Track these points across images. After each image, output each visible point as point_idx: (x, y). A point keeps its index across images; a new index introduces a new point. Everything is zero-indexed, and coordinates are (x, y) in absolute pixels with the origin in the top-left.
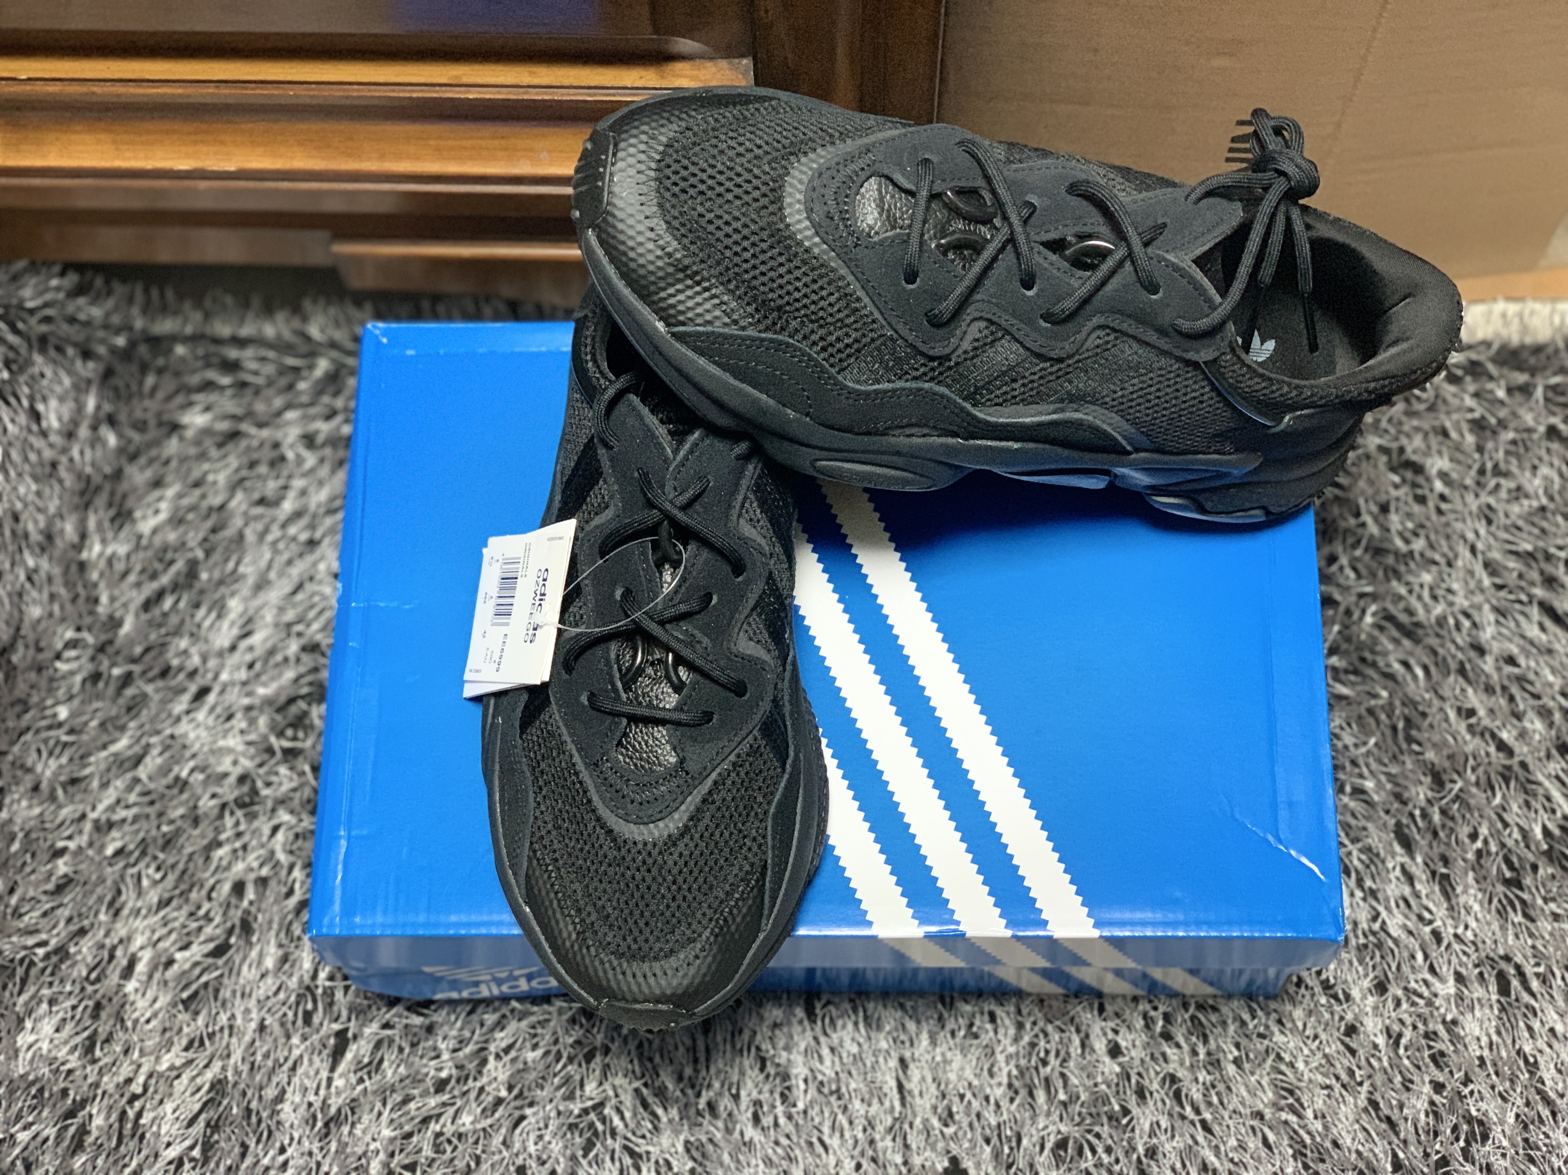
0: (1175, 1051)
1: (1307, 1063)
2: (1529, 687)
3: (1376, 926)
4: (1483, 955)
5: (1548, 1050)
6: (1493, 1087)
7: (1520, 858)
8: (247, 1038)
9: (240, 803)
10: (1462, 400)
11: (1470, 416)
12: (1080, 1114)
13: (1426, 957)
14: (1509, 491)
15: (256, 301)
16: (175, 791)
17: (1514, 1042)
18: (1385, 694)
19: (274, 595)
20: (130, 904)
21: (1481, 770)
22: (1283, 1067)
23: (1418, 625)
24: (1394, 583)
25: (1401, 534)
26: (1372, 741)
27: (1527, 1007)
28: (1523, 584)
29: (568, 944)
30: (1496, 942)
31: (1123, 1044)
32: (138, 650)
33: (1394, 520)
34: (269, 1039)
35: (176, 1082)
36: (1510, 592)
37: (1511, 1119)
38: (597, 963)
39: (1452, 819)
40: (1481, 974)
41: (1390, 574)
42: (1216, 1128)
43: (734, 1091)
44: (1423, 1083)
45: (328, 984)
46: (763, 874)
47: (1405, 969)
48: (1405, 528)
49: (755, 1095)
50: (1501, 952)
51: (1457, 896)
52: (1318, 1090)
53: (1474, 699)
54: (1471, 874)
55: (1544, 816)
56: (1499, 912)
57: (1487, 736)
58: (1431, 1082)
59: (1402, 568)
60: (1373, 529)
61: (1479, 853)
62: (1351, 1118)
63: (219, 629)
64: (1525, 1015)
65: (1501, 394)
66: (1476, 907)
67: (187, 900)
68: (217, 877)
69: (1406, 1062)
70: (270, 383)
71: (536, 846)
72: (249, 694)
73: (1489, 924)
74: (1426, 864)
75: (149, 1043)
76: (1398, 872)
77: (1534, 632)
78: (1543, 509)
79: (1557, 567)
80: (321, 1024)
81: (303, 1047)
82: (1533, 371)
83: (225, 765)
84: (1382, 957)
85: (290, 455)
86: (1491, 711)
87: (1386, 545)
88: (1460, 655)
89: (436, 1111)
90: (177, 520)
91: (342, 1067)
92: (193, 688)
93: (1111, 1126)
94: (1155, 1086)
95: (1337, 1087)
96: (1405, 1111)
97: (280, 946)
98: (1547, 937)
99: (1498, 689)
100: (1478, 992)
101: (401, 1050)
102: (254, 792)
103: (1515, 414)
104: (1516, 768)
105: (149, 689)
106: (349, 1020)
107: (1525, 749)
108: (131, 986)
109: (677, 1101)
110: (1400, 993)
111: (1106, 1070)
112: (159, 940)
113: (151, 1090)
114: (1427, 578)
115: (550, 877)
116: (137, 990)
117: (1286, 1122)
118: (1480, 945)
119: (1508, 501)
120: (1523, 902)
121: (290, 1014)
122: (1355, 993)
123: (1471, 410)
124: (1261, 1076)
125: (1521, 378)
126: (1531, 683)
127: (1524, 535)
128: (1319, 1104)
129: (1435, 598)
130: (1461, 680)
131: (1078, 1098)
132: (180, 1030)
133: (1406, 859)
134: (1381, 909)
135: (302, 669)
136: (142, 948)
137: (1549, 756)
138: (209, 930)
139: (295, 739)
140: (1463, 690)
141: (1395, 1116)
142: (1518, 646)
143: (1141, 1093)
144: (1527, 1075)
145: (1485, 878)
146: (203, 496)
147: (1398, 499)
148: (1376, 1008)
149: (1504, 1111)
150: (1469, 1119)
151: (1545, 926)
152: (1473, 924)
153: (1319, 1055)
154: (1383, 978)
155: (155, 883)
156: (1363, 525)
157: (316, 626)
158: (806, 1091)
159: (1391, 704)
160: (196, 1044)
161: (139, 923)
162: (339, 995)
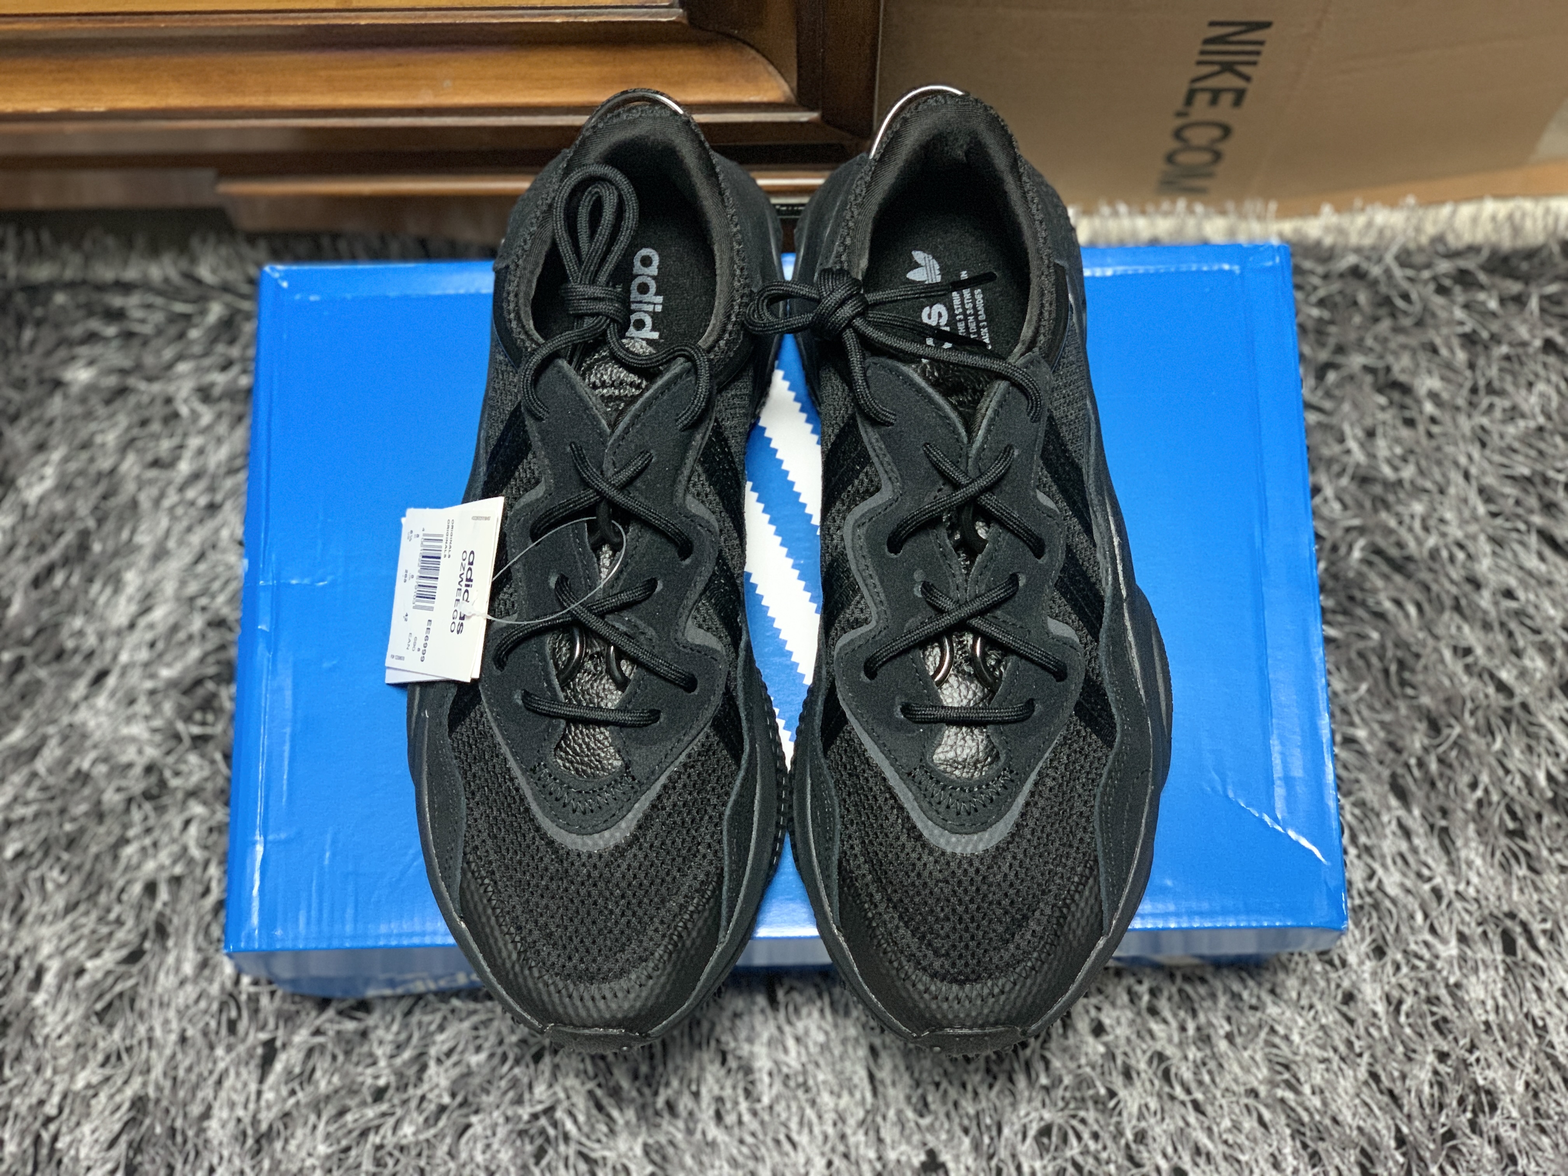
0: (1163, 1026)
1: (1302, 1036)
2: (1528, 622)
3: (1373, 885)
4: (1486, 912)
5: (1557, 1012)
6: (1500, 1054)
7: (1523, 807)
8: (168, 1052)
9: (148, 796)
10: (1452, 312)
11: (1460, 330)
12: (1063, 1098)
13: (1426, 916)
14: (1504, 410)
15: (140, 241)
16: (77, 784)
17: (1521, 1004)
18: (1375, 635)
19: (173, 566)
20: (35, 910)
21: (1480, 714)
22: (1277, 1040)
23: (1409, 559)
24: (1384, 515)
25: (1389, 462)
26: (1364, 687)
27: (1534, 965)
28: (1520, 511)
29: (508, 965)
30: (1499, 898)
31: (1107, 1021)
32: (29, 632)
33: (1382, 446)
34: (192, 1053)
35: (93, 1102)
36: (1507, 520)
37: (1520, 1087)
38: (541, 985)
39: (1450, 766)
40: (1485, 933)
41: (1379, 505)
42: (1209, 1109)
43: (694, 1088)
44: (1427, 1052)
45: (252, 989)
46: (720, 883)
47: (1404, 930)
48: (1394, 455)
49: (716, 1091)
50: (1505, 908)
51: (1457, 850)
52: (1315, 1065)
53: (1470, 636)
54: (1472, 827)
55: (1548, 761)
56: (1501, 865)
57: (1486, 677)
58: (1434, 1051)
59: (1391, 498)
60: (1358, 456)
61: (1480, 803)
62: (1351, 1091)
63: (116, 605)
64: (1532, 976)
65: (1493, 304)
66: (1478, 862)
67: (95, 904)
68: (128, 876)
69: (1408, 1030)
70: (159, 332)
71: (471, 858)
72: (153, 676)
73: (1492, 879)
74: (1424, 817)
75: (63, 1062)
76: (1394, 826)
77: (1532, 562)
78: (1541, 429)
79: (1555, 491)
80: (247, 1034)
81: (228, 1059)
82: (1526, 279)
83: (129, 754)
84: (1380, 919)
85: (184, 411)
86: (1489, 650)
87: (1373, 473)
88: (1454, 590)
89: (376, 1122)
90: (65, 487)
91: (271, 1079)
92: (90, 673)
93: (1097, 1110)
94: (1143, 1066)
95: (1336, 1059)
96: (1408, 1082)
97: (199, 950)
98: (1554, 891)
99: (1496, 626)
100: (1482, 952)
101: (334, 1058)
102: (162, 784)
103: (1509, 329)
104: (1518, 710)
105: (42, 673)
106: (277, 1028)
107: (1526, 690)
108: (39, 999)
109: (633, 1101)
110: (1399, 957)
111: (1090, 1050)
112: (69, 947)
113: (66, 1111)
114: (1418, 508)
115: (485, 891)
116: (46, 1003)
117: (1282, 1101)
118: (1484, 903)
119: (1504, 422)
120: (1527, 854)
121: (213, 1024)
122: (1352, 959)
123: (1461, 323)
124: (1255, 1051)
125: (1515, 287)
126: (1531, 617)
127: (1520, 458)
128: (1317, 1079)
129: (1426, 529)
130: (1457, 618)
131: (1061, 1081)
132: (95, 1046)
133: (1401, 813)
134: (1376, 866)
135: (210, 646)
136: (50, 957)
137: (1551, 696)
138: (121, 935)
139: (203, 723)
140: (1459, 628)
141: (1398, 1090)
142: (1517, 578)
143: (1127, 1074)
144: (1536, 1040)
145: (1486, 830)
146: (92, 460)
147: (1384, 423)
148: (1374, 974)
149: (1512, 1080)
150: (1477, 1089)
151: (1552, 879)
152: (1475, 880)
153: (1315, 1026)
154: (1381, 942)
155: (59, 887)
156: (1348, 452)
157: (221, 599)
158: (771, 1085)
159: (1383, 647)
160: (113, 1059)
161: (45, 931)
162: (265, 1001)
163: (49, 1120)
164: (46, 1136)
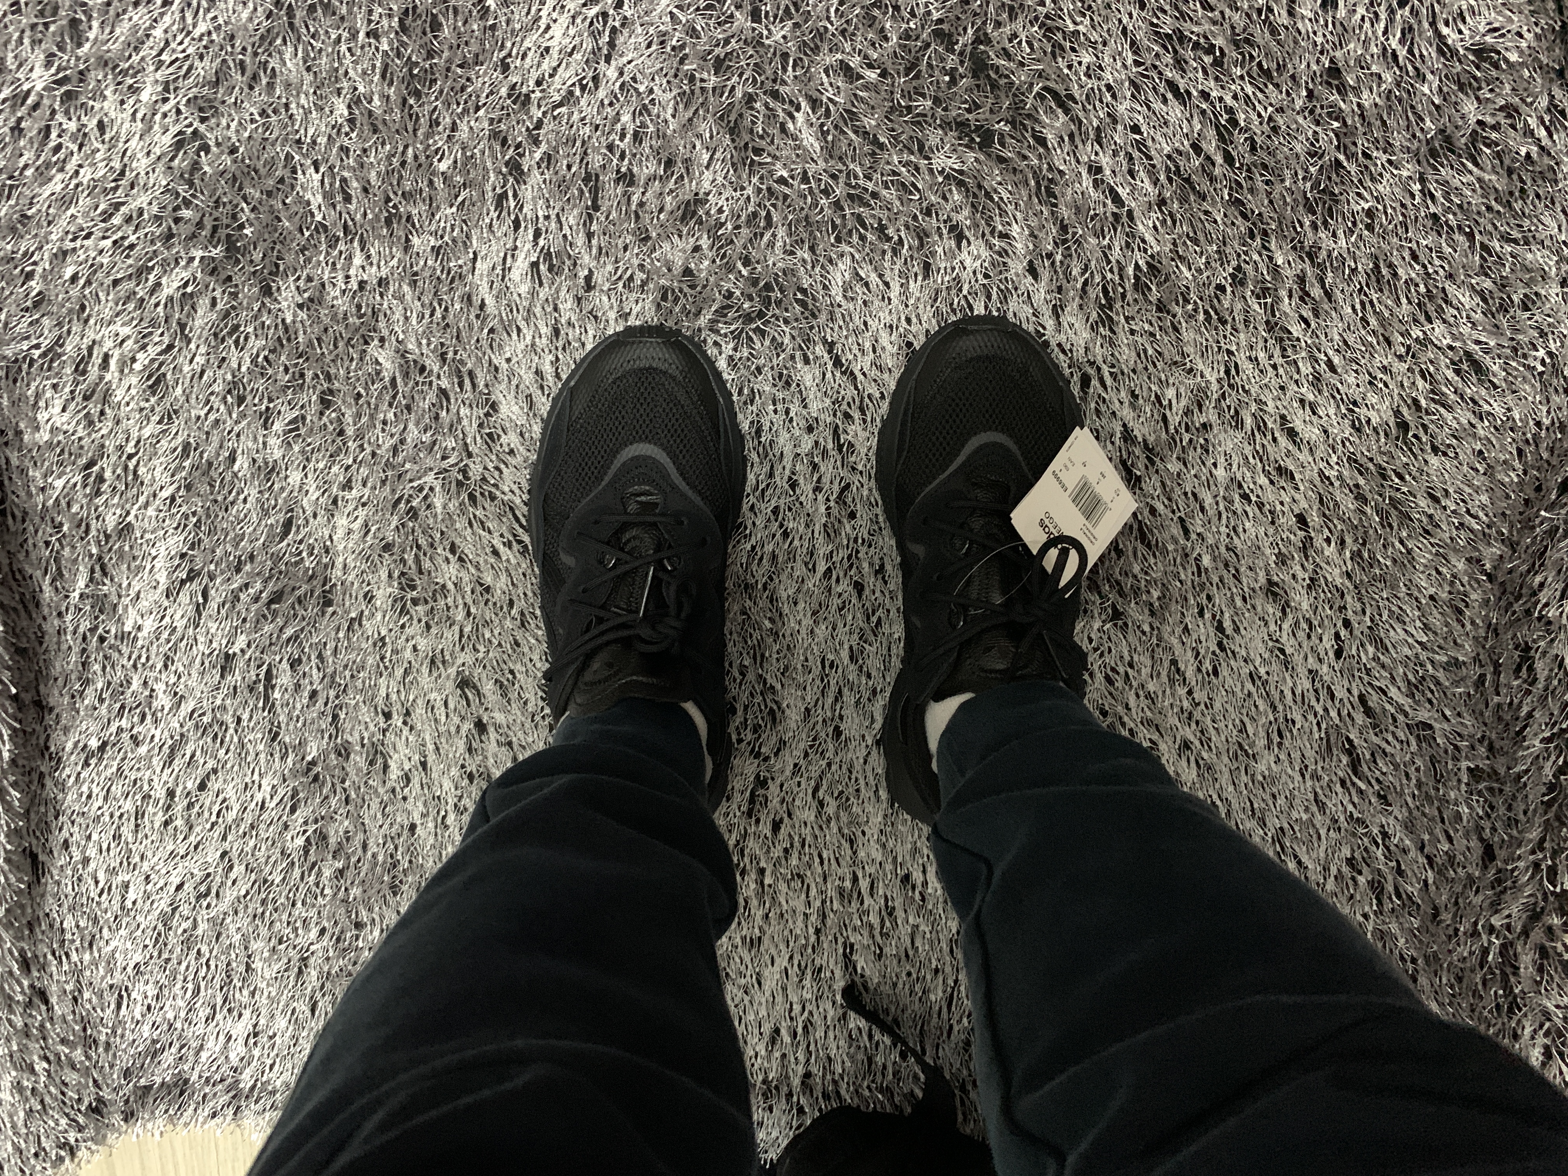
163: (130, 457)
164: (131, 467)
